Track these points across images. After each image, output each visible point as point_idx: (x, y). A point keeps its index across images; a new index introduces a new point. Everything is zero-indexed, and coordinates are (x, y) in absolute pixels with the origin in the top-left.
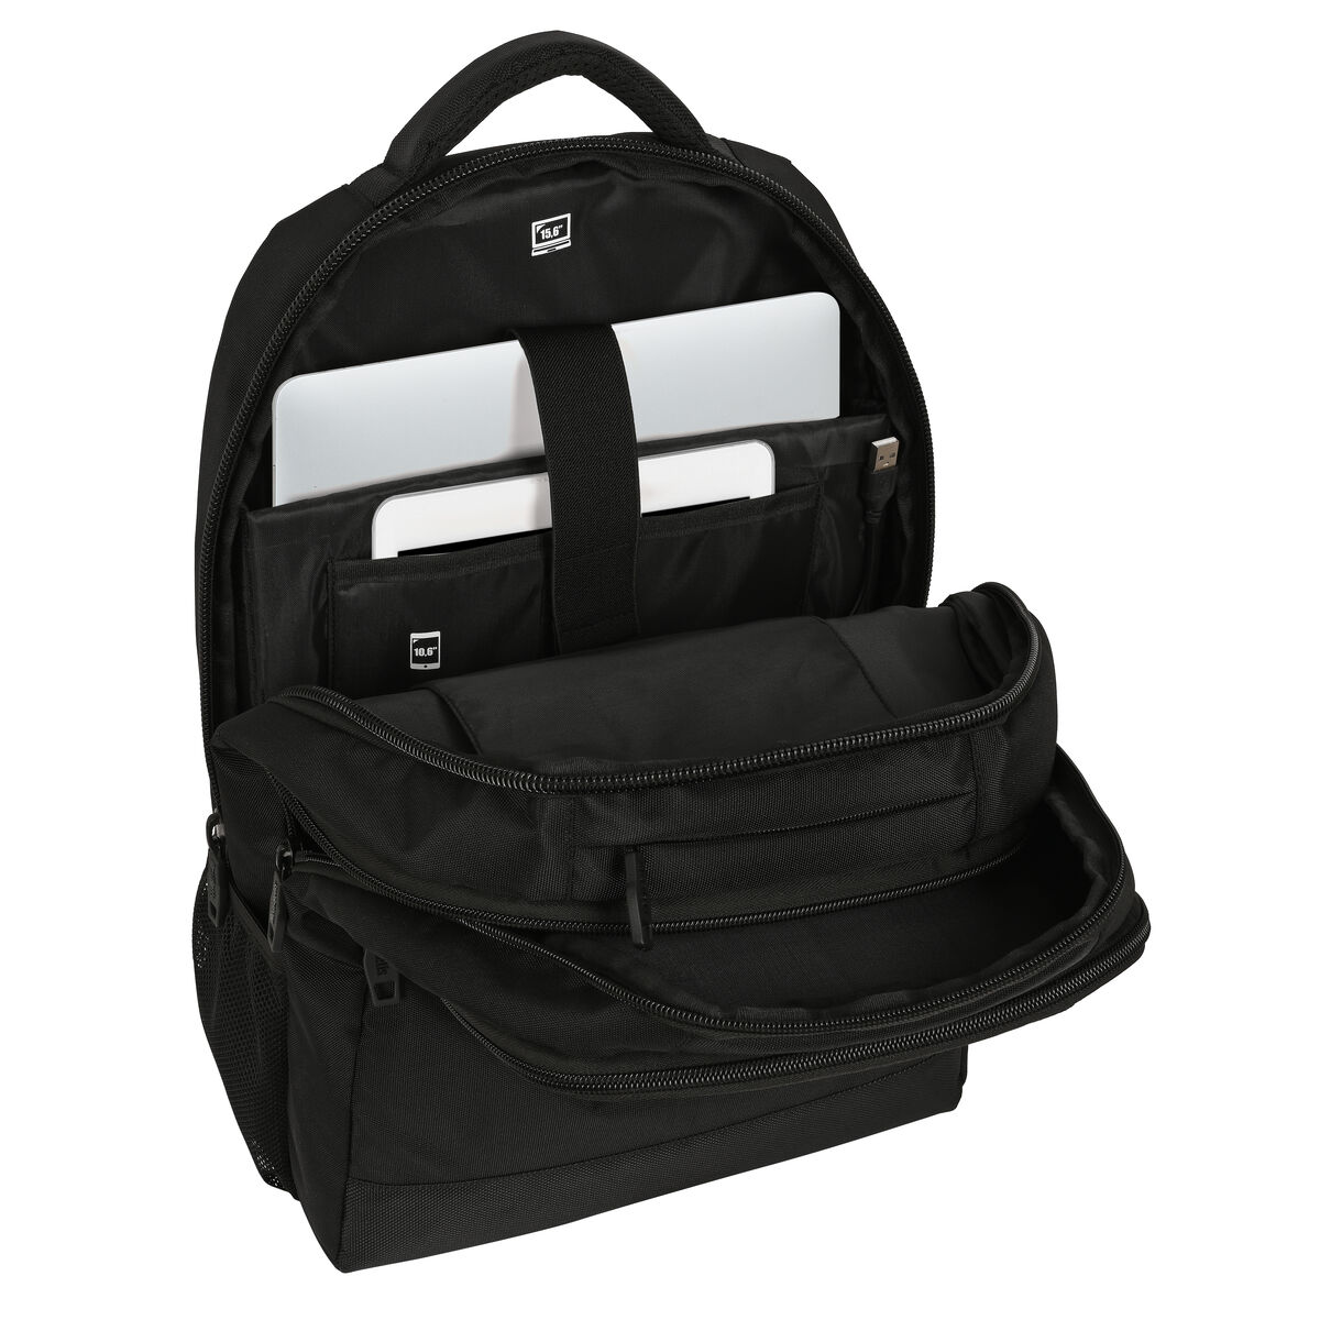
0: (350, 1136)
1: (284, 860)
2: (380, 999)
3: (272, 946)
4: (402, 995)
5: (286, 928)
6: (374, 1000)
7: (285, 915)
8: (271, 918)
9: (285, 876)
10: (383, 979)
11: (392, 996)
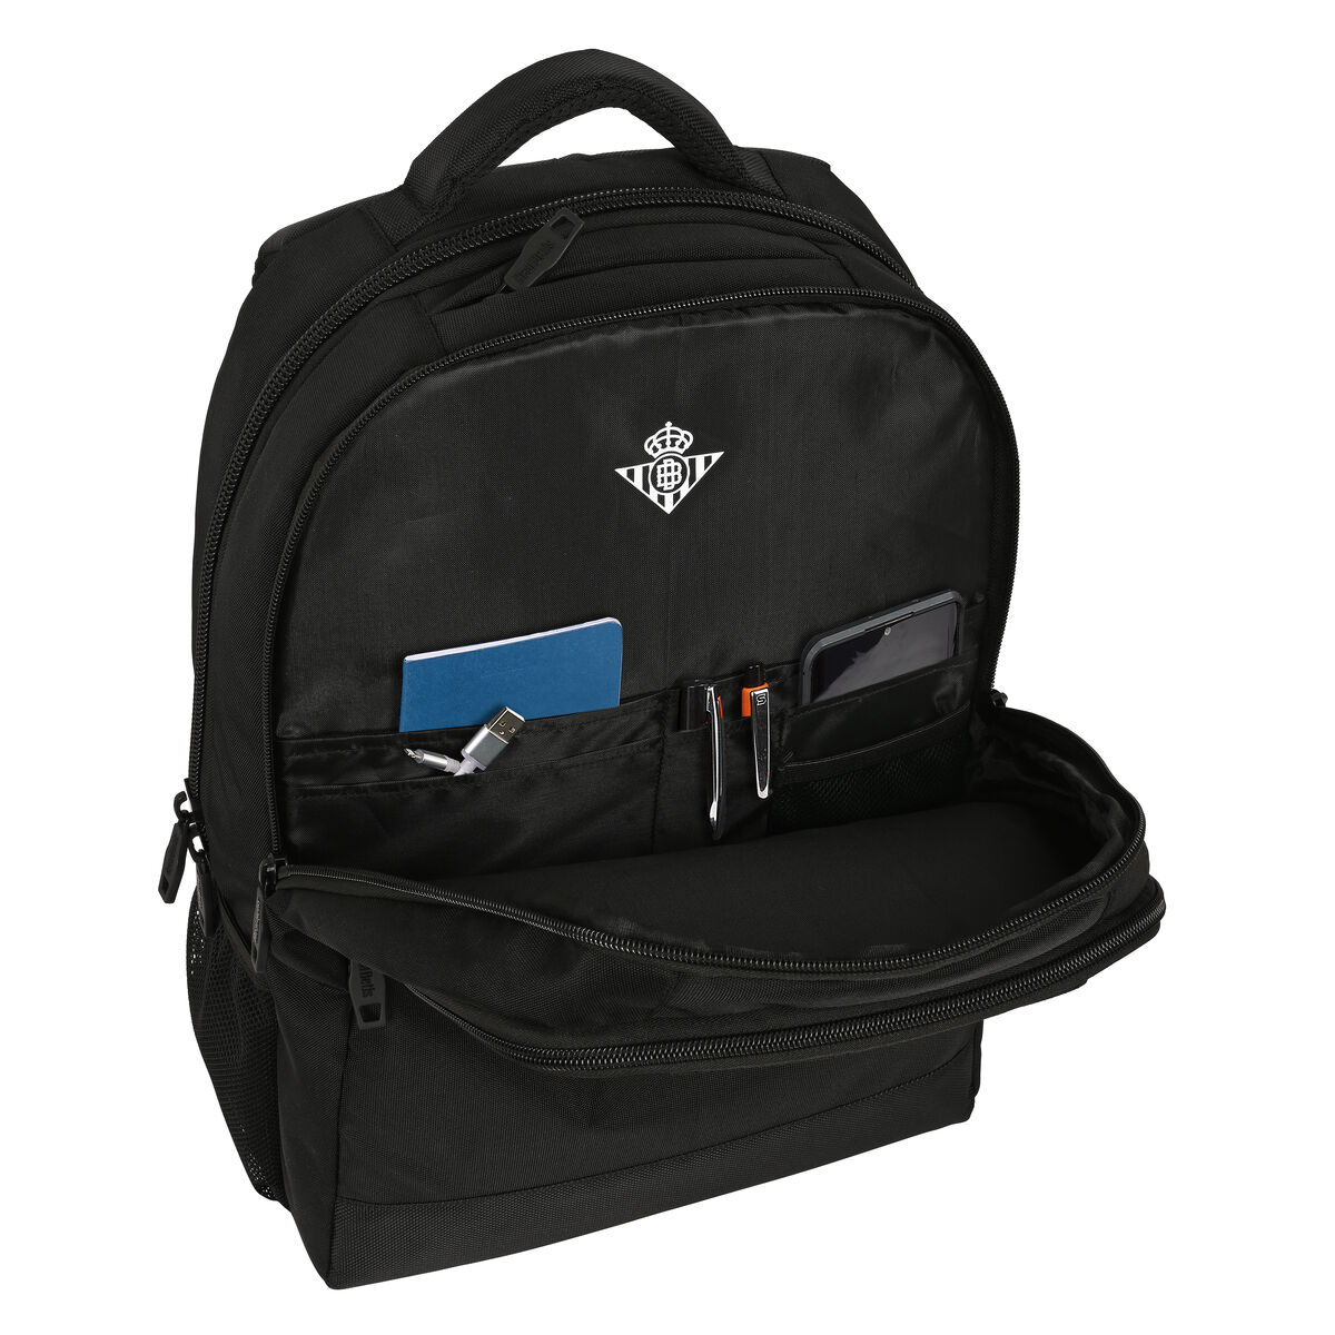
0: (338, 1157)
1: (267, 876)
2: (365, 1021)
3: (255, 966)
4: (389, 1017)
5: (270, 948)
6: (360, 1024)
7: (267, 935)
8: (255, 938)
9: (269, 892)
10: (369, 1001)
11: (378, 1019)
